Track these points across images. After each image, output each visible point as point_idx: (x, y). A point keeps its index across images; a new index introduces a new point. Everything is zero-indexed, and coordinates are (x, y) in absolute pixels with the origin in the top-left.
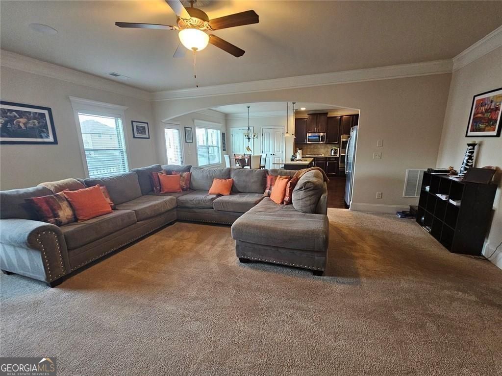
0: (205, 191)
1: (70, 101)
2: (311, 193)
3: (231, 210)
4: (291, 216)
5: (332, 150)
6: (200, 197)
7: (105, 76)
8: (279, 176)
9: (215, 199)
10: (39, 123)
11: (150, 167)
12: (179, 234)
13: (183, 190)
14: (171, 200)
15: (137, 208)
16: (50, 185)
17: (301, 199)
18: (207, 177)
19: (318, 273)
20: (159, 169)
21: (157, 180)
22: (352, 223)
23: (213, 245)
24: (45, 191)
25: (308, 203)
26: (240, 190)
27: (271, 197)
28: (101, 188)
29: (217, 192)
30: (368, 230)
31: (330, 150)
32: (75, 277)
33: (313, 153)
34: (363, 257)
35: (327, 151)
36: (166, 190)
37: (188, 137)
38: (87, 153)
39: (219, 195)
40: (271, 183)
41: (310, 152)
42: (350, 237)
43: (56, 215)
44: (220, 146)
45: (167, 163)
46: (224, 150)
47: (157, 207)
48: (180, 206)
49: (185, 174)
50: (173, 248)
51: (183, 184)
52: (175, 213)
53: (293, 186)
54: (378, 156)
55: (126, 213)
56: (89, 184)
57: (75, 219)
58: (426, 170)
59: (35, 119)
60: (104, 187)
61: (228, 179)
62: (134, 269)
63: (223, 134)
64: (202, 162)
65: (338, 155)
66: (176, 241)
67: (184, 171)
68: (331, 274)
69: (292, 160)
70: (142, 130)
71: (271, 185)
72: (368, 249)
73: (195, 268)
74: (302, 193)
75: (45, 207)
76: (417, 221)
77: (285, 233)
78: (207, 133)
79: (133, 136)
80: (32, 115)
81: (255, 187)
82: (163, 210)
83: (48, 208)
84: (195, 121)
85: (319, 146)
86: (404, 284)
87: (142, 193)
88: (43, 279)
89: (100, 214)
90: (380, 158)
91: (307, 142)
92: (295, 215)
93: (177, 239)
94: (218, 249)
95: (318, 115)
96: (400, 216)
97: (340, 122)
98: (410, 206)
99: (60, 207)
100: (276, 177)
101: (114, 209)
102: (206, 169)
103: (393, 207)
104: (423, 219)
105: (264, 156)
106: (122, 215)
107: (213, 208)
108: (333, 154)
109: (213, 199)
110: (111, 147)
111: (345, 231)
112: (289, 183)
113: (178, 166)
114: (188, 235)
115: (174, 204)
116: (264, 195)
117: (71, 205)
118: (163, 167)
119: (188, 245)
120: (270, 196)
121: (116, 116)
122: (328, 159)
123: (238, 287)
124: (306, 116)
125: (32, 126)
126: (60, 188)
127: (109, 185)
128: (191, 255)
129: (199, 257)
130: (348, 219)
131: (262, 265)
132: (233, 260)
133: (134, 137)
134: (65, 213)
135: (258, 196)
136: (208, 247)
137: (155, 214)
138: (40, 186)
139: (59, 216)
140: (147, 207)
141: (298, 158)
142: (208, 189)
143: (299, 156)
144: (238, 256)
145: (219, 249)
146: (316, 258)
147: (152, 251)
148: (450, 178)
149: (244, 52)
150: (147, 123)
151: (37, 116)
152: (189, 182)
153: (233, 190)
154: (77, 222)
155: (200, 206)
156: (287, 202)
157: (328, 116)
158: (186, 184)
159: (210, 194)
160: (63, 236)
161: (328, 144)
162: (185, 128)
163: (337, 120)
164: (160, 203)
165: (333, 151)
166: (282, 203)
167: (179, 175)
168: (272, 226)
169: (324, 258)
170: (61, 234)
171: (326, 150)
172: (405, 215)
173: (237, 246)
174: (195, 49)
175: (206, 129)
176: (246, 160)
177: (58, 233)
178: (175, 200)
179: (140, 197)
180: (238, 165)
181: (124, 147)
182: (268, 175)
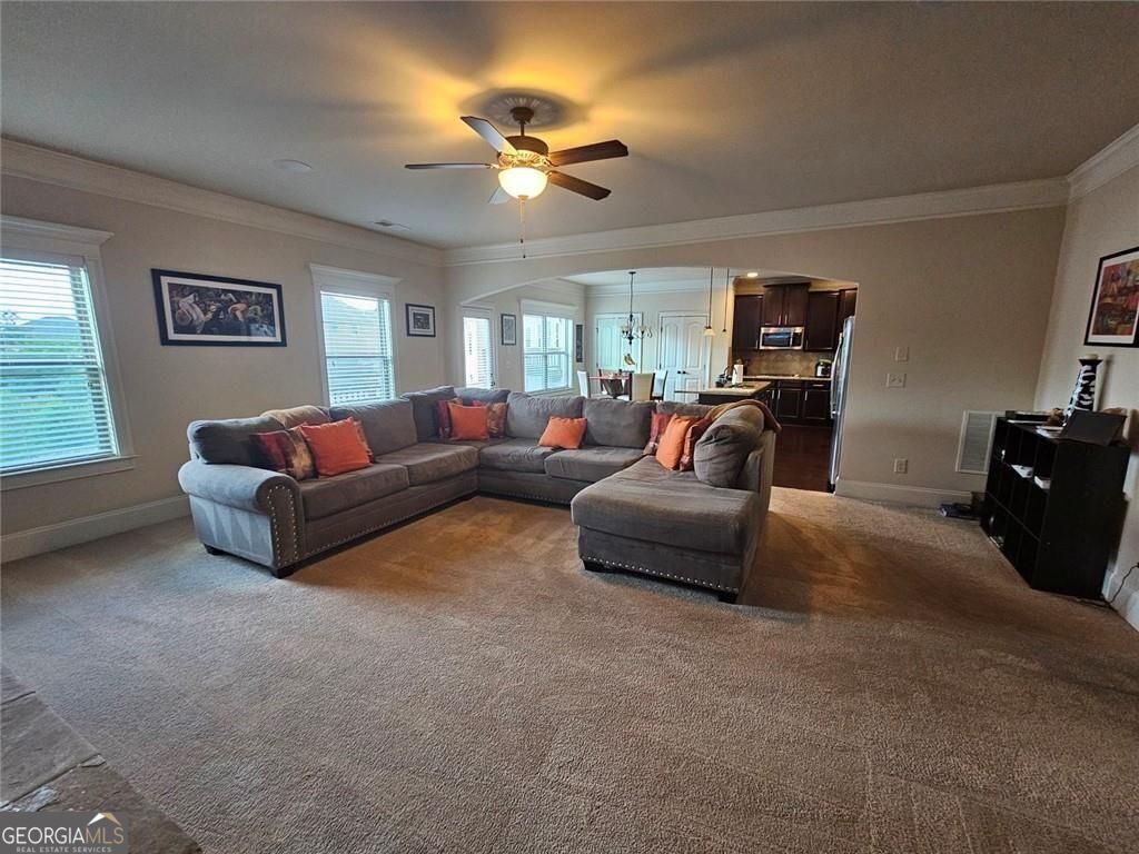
0: (532, 439)
1: (310, 271)
2: (726, 448)
3: (578, 477)
4: (685, 489)
5: (818, 365)
6: (522, 449)
7: (369, 226)
8: (675, 416)
9: (549, 454)
10: (262, 311)
11: (434, 390)
12: (480, 517)
13: (492, 436)
14: (469, 454)
15: (410, 463)
16: (281, 414)
17: (711, 459)
18: (538, 412)
19: (727, 597)
20: (450, 394)
21: (445, 414)
22: (829, 522)
23: (540, 538)
24: (272, 424)
25: (722, 466)
26: (600, 441)
27: (657, 457)
28: (355, 423)
29: (555, 442)
30: (859, 534)
31: (813, 364)
32: (311, 568)
33: (773, 372)
34: (831, 582)
35: (808, 368)
36: (460, 435)
37: (507, 333)
38: (329, 362)
39: (558, 448)
40: (660, 428)
41: (767, 368)
42: (816, 545)
43: (289, 464)
44: (570, 352)
45: (464, 385)
46: (579, 360)
47: (444, 464)
48: (485, 466)
49: (497, 406)
50: (468, 537)
51: (492, 425)
52: (475, 477)
53: (697, 434)
54: (897, 381)
55: (393, 470)
56: (336, 415)
57: (314, 473)
58: (1002, 414)
59: (257, 304)
60: (360, 422)
61: (577, 418)
62: (403, 564)
63: (579, 328)
64: (533, 384)
65: (832, 376)
66: (473, 528)
67: (495, 400)
68: (754, 602)
69: (719, 385)
70: (422, 321)
71: (659, 433)
72: (846, 567)
73: (505, 571)
74: (710, 447)
75: (275, 449)
76: (981, 525)
77: (668, 516)
78: (545, 324)
79: (406, 332)
80: (254, 297)
81: (630, 435)
82: (454, 469)
83: (279, 451)
84: (524, 301)
85: (789, 356)
86: (898, 631)
87: (418, 438)
88: (269, 563)
89: (352, 467)
90: (901, 384)
91: (762, 348)
92: (694, 488)
93: (476, 523)
94: (547, 546)
95: (788, 289)
96: (945, 513)
97: (838, 304)
98: (973, 493)
99: (295, 452)
100: (670, 416)
101: (373, 461)
102: (536, 398)
103: (933, 494)
104: (992, 519)
105: (660, 375)
106: (386, 472)
107: (544, 473)
108: (819, 374)
109: (545, 455)
110: (369, 352)
111: (808, 534)
112: (690, 430)
113: (484, 391)
114: (496, 519)
115: (475, 461)
116: (645, 452)
117: (311, 451)
118: (457, 391)
119: (495, 535)
120: (655, 454)
121: (380, 296)
122: (806, 385)
123: (576, 608)
124: (760, 290)
125: (252, 315)
126: (295, 420)
127: (368, 420)
128: (499, 551)
129: (512, 555)
130: (824, 513)
131: (625, 577)
132: (575, 565)
133: (409, 334)
134: (301, 461)
135: (634, 454)
136: (530, 541)
137: (440, 476)
138: (266, 416)
139: (292, 466)
140: (426, 463)
141: (734, 382)
142: (537, 435)
143: (737, 378)
144: (581, 557)
145: (551, 546)
146: (724, 567)
147: (432, 540)
148: (1039, 432)
149: (609, 192)
150: (433, 308)
151: (261, 299)
152: (502, 421)
153: (586, 440)
154: (317, 477)
155: (518, 466)
156: (685, 465)
157: (811, 290)
158: (497, 426)
159: (541, 446)
160: (301, 497)
161: (809, 351)
162: (502, 315)
163: (832, 298)
164: (449, 457)
165: (820, 368)
166: (676, 467)
167: (485, 407)
168: (645, 503)
169: (738, 568)
170: (298, 494)
171: (805, 364)
172: (957, 511)
173: (581, 539)
174: (524, 198)
175: (545, 317)
176: (623, 382)
177: (295, 491)
178: (476, 455)
179: (415, 444)
180: (605, 392)
181: (389, 353)
182: (656, 412)
